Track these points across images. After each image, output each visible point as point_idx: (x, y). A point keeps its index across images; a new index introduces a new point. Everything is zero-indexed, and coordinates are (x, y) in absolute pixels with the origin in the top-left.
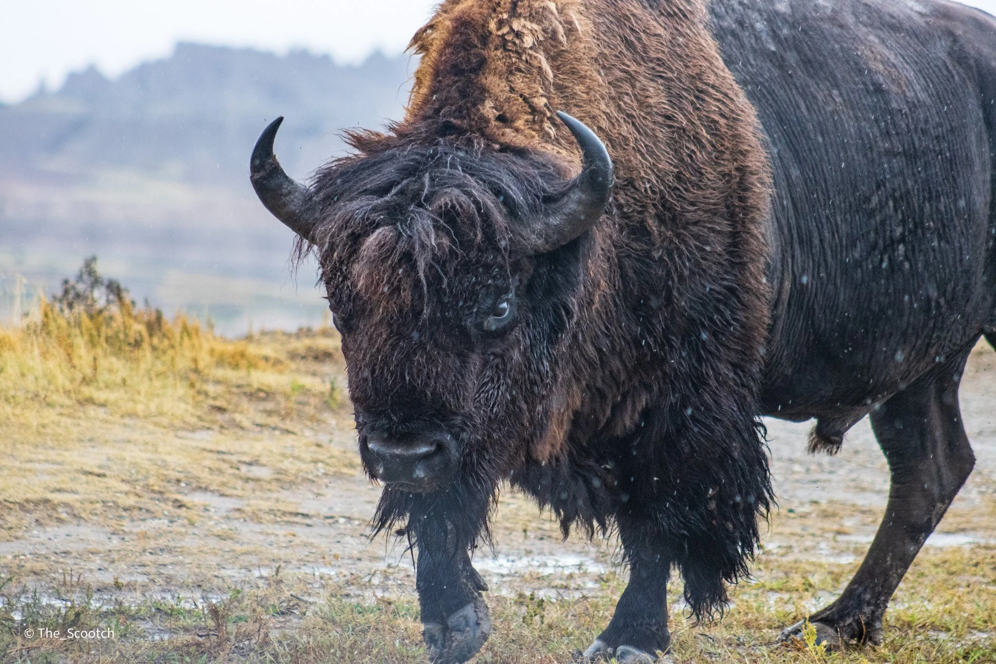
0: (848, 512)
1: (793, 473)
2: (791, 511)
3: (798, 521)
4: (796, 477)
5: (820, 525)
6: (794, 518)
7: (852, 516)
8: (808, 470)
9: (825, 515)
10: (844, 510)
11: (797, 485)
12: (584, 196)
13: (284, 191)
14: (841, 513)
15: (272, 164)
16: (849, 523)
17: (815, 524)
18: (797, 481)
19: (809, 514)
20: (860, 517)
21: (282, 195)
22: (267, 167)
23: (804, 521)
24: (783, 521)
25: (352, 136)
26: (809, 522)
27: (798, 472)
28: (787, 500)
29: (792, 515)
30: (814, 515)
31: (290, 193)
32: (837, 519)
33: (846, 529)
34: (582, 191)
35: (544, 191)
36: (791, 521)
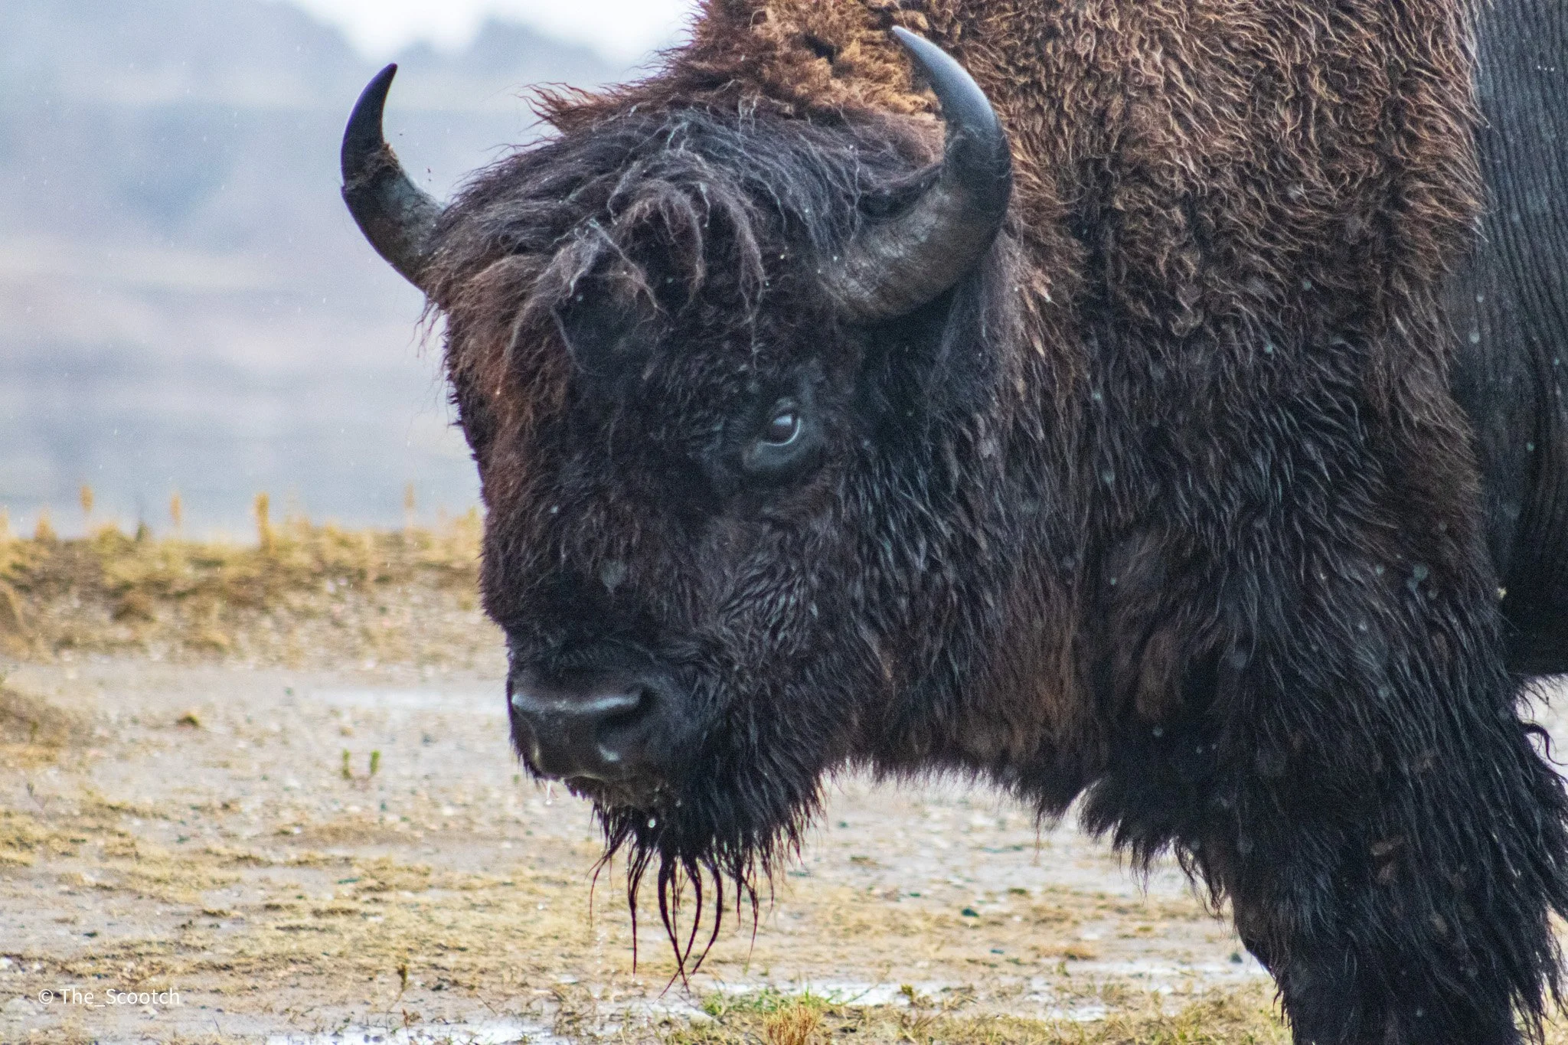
0: (1089, 912)
1: (972, 829)
2: (968, 912)
3: (983, 934)
4: (979, 838)
5: (1032, 940)
6: (975, 927)
7: (1100, 918)
8: (1002, 825)
9: (1041, 919)
10: (1081, 906)
11: (982, 856)
12: (947, 198)
13: (405, 216)
14: (1076, 913)
15: (379, 161)
16: (1091, 936)
17: (1018, 937)
18: (980, 848)
19: (1009, 916)
20: (1115, 920)
21: (401, 224)
22: (369, 166)
23: (998, 933)
24: (954, 933)
25: (550, 101)
26: (1007, 935)
27: (982, 829)
28: (958, 887)
29: (971, 921)
30: (1017, 919)
31: (417, 219)
32: (1067, 925)
33: (1088, 949)
34: (947, 189)
35: (864, 185)
36: (970, 933)
